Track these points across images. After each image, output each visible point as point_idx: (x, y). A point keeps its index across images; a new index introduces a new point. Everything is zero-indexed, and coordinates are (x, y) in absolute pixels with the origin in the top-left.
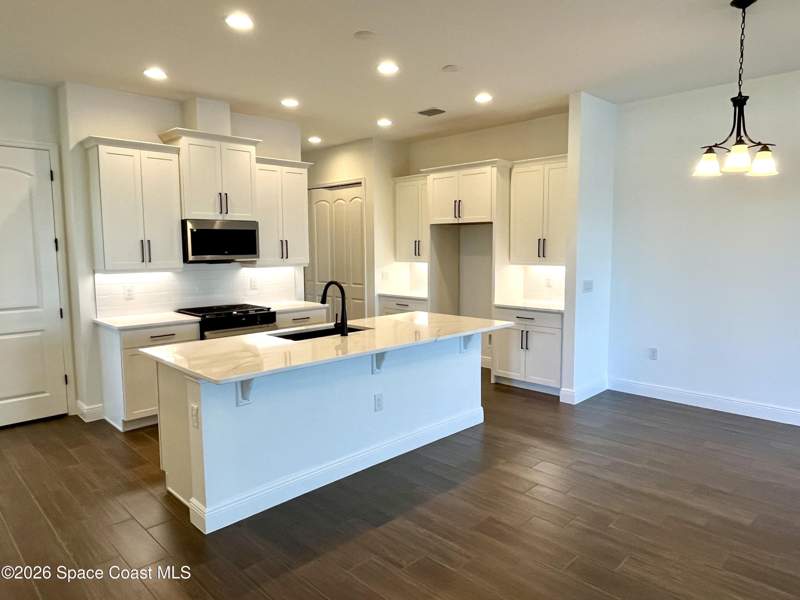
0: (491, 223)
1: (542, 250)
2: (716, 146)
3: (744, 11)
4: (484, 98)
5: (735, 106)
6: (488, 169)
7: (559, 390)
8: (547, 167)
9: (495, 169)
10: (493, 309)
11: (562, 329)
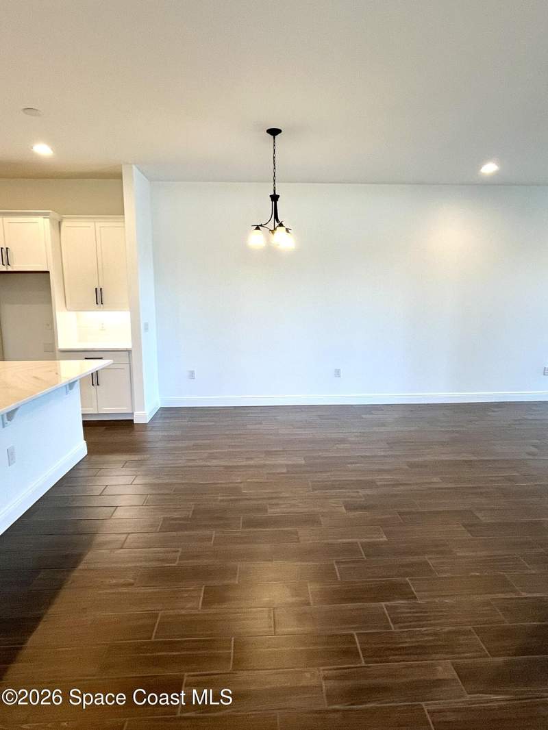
0: (48, 272)
1: (99, 297)
2: (261, 225)
3: (274, 138)
4: (43, 150)
5: (272, 200)
6: (40, 219)
7: (133, 414)
8: (98, 224)
9: (48, 220)
10: (57, 352)
11: (130, 363)
